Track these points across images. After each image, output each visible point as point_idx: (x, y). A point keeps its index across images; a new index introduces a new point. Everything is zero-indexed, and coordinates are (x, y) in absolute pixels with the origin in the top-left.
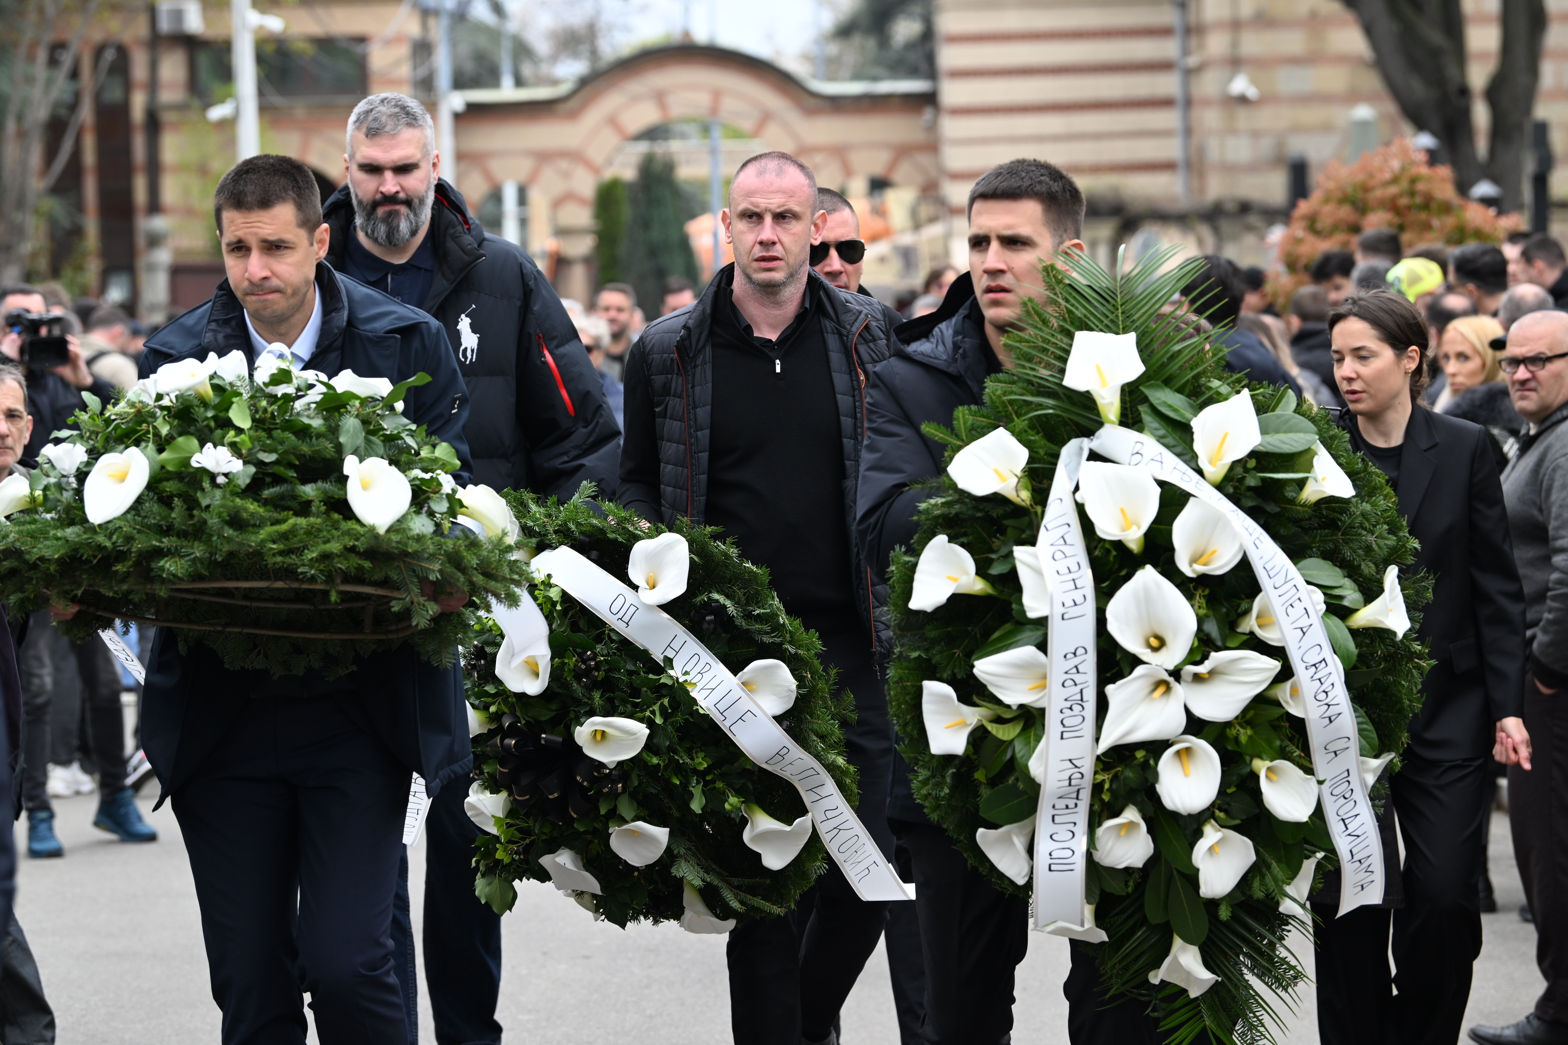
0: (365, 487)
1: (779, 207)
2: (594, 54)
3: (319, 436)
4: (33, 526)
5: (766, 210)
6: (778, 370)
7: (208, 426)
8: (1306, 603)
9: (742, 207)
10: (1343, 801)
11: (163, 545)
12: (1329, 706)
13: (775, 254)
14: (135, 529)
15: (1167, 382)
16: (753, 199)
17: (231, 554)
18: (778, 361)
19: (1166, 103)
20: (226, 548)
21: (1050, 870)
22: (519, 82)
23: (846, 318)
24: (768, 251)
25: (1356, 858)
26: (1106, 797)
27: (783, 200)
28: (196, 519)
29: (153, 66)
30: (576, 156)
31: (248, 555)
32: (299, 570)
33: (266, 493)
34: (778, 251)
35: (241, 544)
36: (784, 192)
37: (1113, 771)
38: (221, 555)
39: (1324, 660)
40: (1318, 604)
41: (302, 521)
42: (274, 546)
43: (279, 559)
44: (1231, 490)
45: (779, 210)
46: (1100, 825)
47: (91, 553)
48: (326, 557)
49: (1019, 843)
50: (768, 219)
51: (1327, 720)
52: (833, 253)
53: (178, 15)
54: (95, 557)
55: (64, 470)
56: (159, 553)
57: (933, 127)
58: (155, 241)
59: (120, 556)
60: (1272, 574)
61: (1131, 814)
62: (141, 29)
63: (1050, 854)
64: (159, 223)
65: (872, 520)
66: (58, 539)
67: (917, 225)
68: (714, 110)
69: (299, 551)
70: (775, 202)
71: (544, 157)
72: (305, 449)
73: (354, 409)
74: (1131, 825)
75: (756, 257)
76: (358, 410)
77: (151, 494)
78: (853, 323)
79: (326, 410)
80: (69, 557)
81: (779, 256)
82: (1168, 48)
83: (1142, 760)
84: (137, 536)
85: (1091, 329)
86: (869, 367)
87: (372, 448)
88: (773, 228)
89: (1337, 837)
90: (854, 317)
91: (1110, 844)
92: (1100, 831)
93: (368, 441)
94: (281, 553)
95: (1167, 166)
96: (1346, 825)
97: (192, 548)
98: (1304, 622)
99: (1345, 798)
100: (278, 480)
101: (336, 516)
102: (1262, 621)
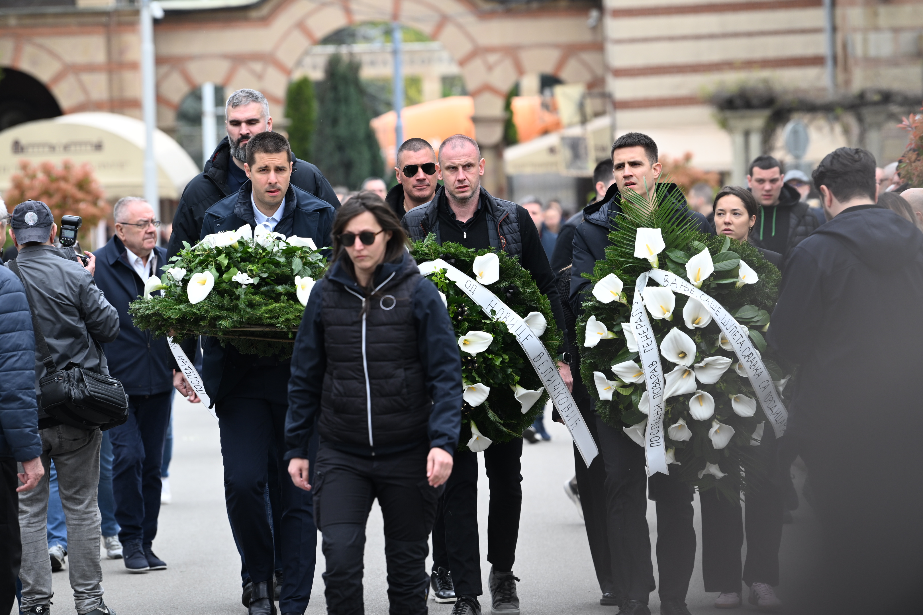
0: (303, 289)
1: (465, 162)
3: (283, 266)
4: (166, 303)
5: (459, 165)
6: (465, 237)
7: (237, 261)
8: (741, 332)
9: (448, 164)
10: (769, 402)
11: (221, 315)
12: (757, 370)
13: (465, 185)
14: (209, 307)
15: (676, 247)
16: (452, 161)
17: (249, 318)
18: (465, 233)
20: (247, 316)
21: (651, 446)
23: (498, 213)
24: (462, 183)
25: (778, 422)
26: (670, 416)
27: (466, 159)
28: (234, 303)
31: (256, 319)
32: (277, 326)
33: (262, 289)
34: (467, 183)
35: (253, 314)
36: (466, 155)
37: (672, 405)
38: (245, 319)
39: (751, 353)
40: (746, 332)
41: (278, 305)
42: (267, 315)
43: (268, 320)
44: (706, 290)
45: (465, 164)
46: (670, 426)
47: (190, 316)
48: (287, 320)
49: (640, 433)
50: (460, 169)
51: (757, 376)
52: (420, 170)
54: (192, 318)
55: (177, 279)
56: (219, 318)
59: (203, 318)
60: (725, 324)
61: (681, 422)
63: (650, 440)
65: (574, 299)
66: (176, 309)
69: (277, 317)
70: (463, 161)
72: (278, 271)
73: (298, 254)
74: (681, 426)
75: (457, 187)
76: (300, 255)
77: (215, 292)
78: (500, 216)
79: (286, 254)
80: (181, 317)
81: (468, 185)
83: (682, 401)
84: (210, 310)
85: (643, 227)
86: (508, 236)
87: (306, 271)
88: (463, 173)
89: (769, 416)
90: (500, 213)
91: (675, 433)
92: (670, 429)
93: (304, 268)
94: (269, 318)
96: (772, 411)
97: (233, 315)
98: (741, 340)
99: (770, 401)
100: (267, 284)
101: (291, 302)
102: (724, 341)
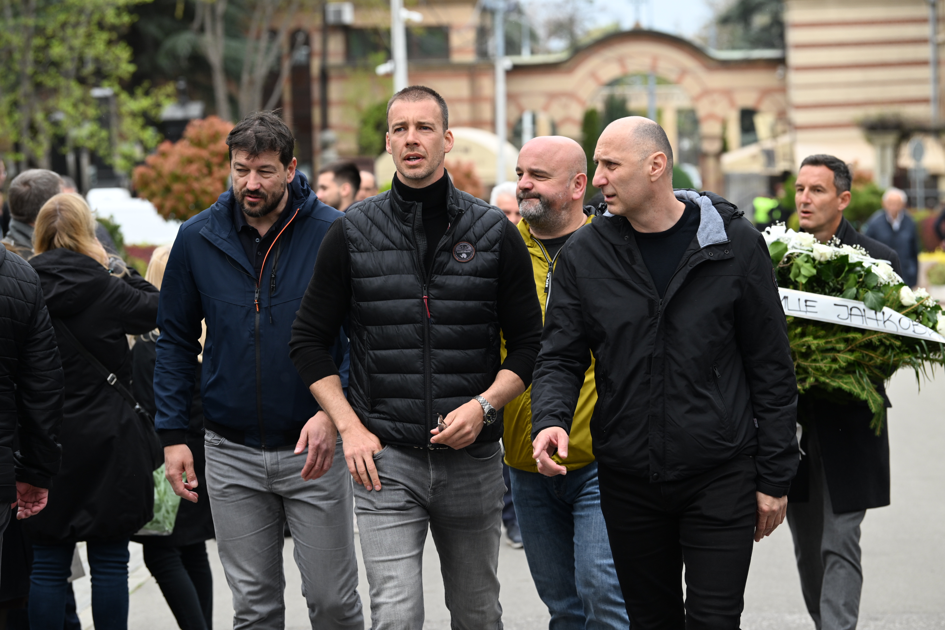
2: (572, 35)
19: (923, 63)
22: (533, 52)
29: (325, 43)
30: (571, 96)
53: (339, 13)
57: (784, 78)
58: (325, 146)
62: (317, 21)
64: (330, 135)
67: (774, 135)
68: (654, 67)
71: (552, 96)
82: (926, 31)
95: (925, 101)
